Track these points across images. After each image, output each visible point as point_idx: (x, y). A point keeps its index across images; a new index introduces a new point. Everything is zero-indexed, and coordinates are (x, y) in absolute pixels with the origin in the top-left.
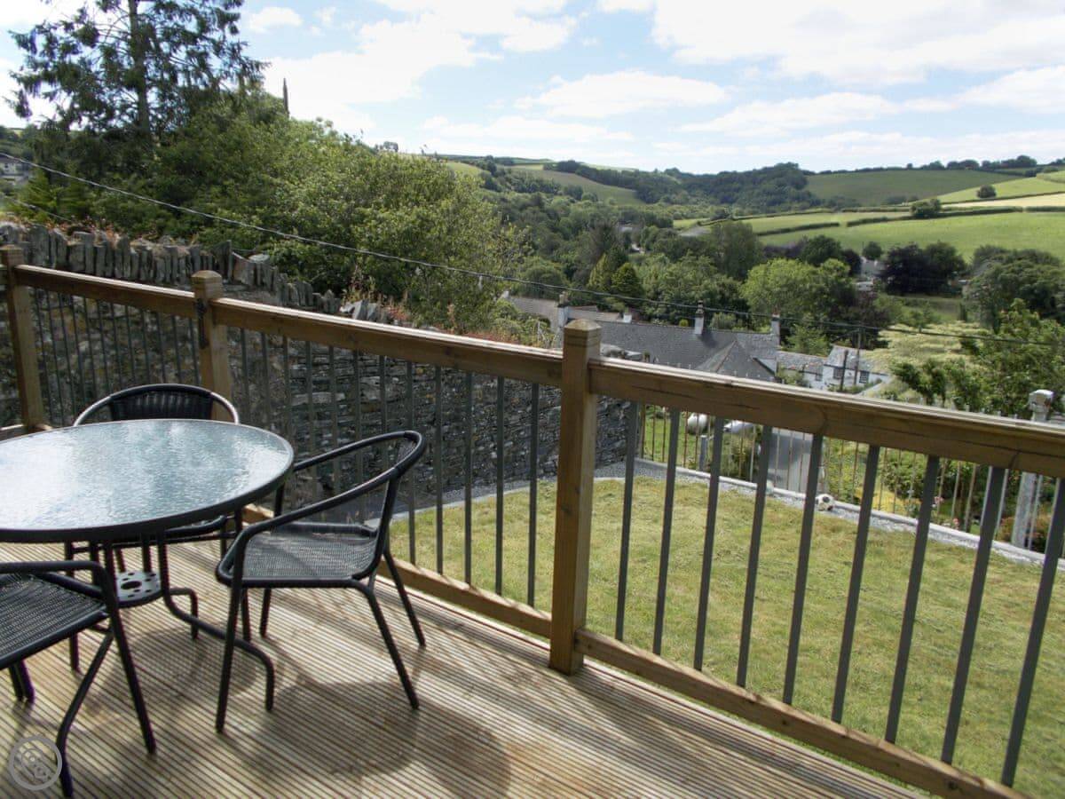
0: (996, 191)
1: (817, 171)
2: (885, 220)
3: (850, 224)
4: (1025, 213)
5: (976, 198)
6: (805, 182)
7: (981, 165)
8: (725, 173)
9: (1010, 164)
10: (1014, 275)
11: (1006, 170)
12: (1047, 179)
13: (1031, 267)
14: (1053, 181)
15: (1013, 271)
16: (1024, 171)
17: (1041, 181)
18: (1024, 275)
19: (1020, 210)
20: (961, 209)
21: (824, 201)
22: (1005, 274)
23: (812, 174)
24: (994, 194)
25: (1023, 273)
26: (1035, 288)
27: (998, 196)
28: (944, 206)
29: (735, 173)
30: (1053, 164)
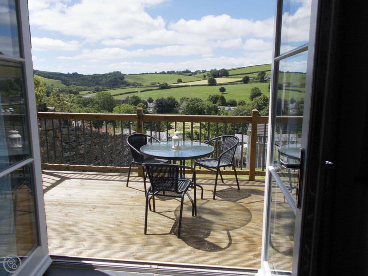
0: (182, 80)
1: (127, 74)
2: (152, 90)
3: (141, 92)
4: (191, 87)
5: (177, 83)
6: (124, 78)
7: (176, 72)
8: (96, 74)
9: (184, 72)
10: (193, 105)
11: (183, 74)
12: (195, 77)
13: (197, 103)
14: (196, 77)
15: (193, 104)
16: (188, 74)
17: (193, 77)
18: (196, 105)
19: (189, 86)
20: (173, 86)
21: (131, 84)
22: (191, 105)
23: (126, 75)
24: (182, 81)
25: (195, 105)
26: (199, 109)
27: (183, 82)
28: (168, 85)
29: (99, 74)
30: (195, 72)
